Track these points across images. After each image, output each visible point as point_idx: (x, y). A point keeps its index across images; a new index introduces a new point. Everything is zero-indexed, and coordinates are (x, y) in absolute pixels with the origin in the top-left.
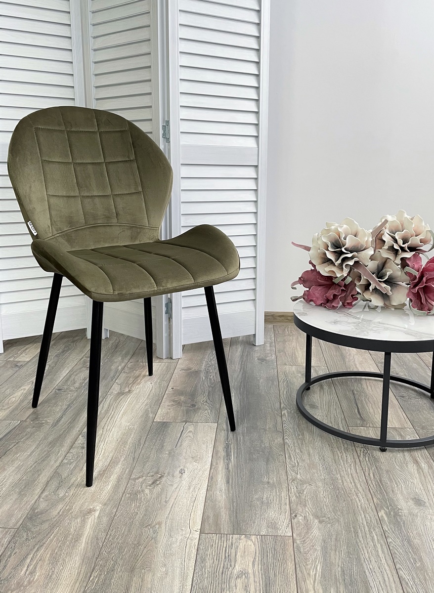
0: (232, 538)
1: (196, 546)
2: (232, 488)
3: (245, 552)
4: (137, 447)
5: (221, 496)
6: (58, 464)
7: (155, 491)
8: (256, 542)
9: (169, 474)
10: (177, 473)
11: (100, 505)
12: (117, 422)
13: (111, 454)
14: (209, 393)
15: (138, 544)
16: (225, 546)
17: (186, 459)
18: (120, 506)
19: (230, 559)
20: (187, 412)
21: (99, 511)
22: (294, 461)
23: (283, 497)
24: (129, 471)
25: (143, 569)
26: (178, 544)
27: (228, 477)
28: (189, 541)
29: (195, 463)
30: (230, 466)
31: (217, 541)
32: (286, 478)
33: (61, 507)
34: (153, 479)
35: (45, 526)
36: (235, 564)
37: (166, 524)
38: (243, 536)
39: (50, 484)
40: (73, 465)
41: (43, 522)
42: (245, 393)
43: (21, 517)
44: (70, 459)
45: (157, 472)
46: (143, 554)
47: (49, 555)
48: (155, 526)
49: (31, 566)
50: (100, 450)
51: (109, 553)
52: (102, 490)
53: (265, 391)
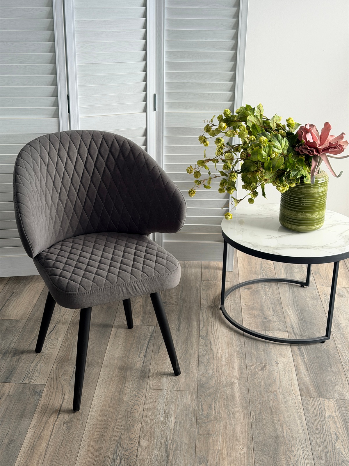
0: (320, 400)
1: (301, 403)
2: (311, 373)
3: (329, 407)
4: (241, 346)
5: (306, 377)
6: (196, 355)
7: (265, 374)
8: (334, 402)
9: (269, 364)
10: (274, 363)
11: (237, 380)
12: (219, 329)
13: (227, 351)
14: (273, 308)
15: (268, 401)
16: (317, 402)
17: (276, 355)
18: (248, 381)
19: (322, 411)
20: (264, 323)
21: (237, 384)
22: (345, 359)
23: (343, 379)
24: (244, 361)
25: (277, 413)
26: (290, 401)
27: (307, 367)
28: (296, 400)
29: (283, 358)
30: (305, 360)
31: (312, 401)
32: (343, 369)
33: (214, 380)
34: (260, 366)
35: (211, 390)
36: (325, 412)
37: (280, 392)
38: (326, 399)
39: (199, 368)
40: (207, 357)
41: (209, 388)
42: (299, 309)
43: (195, 385)
44: (203, 353)
45: (261, 363)
46: (274, 406)
47: (222, 405)
48: (274, 392)
49: (217, 410)
50: (218, 348)
51: (254, 404)
52: (233, 372)
53: (313, 309)
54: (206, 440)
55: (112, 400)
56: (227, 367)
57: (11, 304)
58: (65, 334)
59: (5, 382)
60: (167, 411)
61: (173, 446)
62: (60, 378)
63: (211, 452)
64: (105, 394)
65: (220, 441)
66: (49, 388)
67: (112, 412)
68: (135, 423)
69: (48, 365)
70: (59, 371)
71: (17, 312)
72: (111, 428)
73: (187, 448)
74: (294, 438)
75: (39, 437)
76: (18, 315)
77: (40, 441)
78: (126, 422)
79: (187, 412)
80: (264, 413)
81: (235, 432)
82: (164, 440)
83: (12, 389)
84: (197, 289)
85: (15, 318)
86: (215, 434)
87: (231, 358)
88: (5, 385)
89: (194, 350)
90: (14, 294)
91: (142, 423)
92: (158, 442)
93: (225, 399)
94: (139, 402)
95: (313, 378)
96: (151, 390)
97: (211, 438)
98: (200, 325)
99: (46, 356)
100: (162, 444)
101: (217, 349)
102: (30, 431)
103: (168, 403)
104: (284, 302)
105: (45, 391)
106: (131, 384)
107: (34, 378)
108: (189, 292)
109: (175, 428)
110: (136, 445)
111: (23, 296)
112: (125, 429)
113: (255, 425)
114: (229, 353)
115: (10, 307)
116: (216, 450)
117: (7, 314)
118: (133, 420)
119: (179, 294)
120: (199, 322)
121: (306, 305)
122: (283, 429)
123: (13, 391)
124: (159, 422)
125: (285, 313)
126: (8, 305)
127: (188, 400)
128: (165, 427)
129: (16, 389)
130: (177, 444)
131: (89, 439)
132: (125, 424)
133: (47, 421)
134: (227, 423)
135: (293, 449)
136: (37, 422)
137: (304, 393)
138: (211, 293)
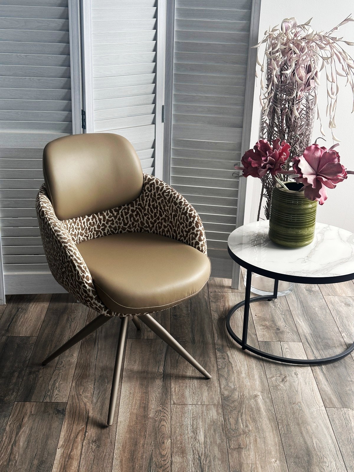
0: (344, 410)
1: (326, 414)
2: (331, 384)
5: (327, 388)
6: (216, 369)
7: (286, 385)
9: (288, 375)
10: (293, 375)
11: (260, 393)
13: (245, 363)
14: (284, 319)
15: (294, 412)
16: (341, 414)
18: (271, 393)
19: (347, 420)
20: (277, 333)
21: (261, 397)
24: (264, 373)
25: (304, 424)
26: (316, 412)
27: (326, 377)
28: (321, 411)
29: (301, 369)
31: (336, 411)
33: (237, 393)
34: (281, 378)
35: (236, 403)
36: (351, 422)
37: (303, 403)
38: (349, 409)
39: (221, 380)
40: (226, 370)
41: (233, 402)
42: (310, 319)
43: (219, 400)
44: (221, 366)
45: (281, 374)
46: (300, 417)
47: (249, 418)
48: (298, 404)
49: (244, 424)
50: (236, 360)
51: (281, 417)
52: (254, 384)
53: (323, 318)
54: (239, 455)
55: (138, 417)
56: (247, 379)
57: (19, 320)
58: (79, 350)
59: (25, 401)
60: (195, 426)
61: (206, 461)
62: (81, 395)
63: (245, 466)
64: (130, 411)
65: (253, 455)
66: (72, 406)
67: (140, 429)
68: (164, 439)
69: (67, 383)
70: (79, 388)
71: (26, 328)
72: (141, 445)
73: (220, 463)
74: (325, 449)
75: (69, 457)
76: (27, 332)
77: (71, 461)
78: (155, 438)
79: (215, 427)
80: (292, 425)
81: (266, 445)
82: (197, 456)
83: (33, 409)
84: (206, 300)
85: (26, 335)
86: (246, 448)
87: (250, 370)
88: (26, 404)
89: (212, 363)
90: (20, 310)
91: (172, 438)
92: (190, 457)
93: (251, 412)
94: (165, 418)
95: (334, 388)
96: (175, 405)
97: (243, 452)
98: (214, 337)
99: (63, 373)
100: (195, 460)
101: (235, 362)
102: (59, 452)
103: (194, 418)
104: (293, 313)
105: (67, 409)
106: (154, 400)
107: (54, 395)
108: (198, 304)
109: (205, 443)
110: (169, 461)
111: (29, 312)
112: (155, 446)
113: (284, 437)
114: (247, 365)
115: (19, 323)
116: (250, 464)
117: (16, 331)
118: (163, 435)
119: (188, 306)
120: (213, 334)
121: (315, 315)
122: (312, 442)
123: (35, 410)
124: (188, 438)
125: (297, 323)
126: (16, 322)
127: (213, 414)
128: (195, 443)
129: (37, 407)
130: (210, 459)
131: (120, 457)
132: (155, 441)
133: (74, 440)
134: (256, 436)
135: (325, 459)
136: (65, 441)
137: (327, 403)
138: (220, 305)
